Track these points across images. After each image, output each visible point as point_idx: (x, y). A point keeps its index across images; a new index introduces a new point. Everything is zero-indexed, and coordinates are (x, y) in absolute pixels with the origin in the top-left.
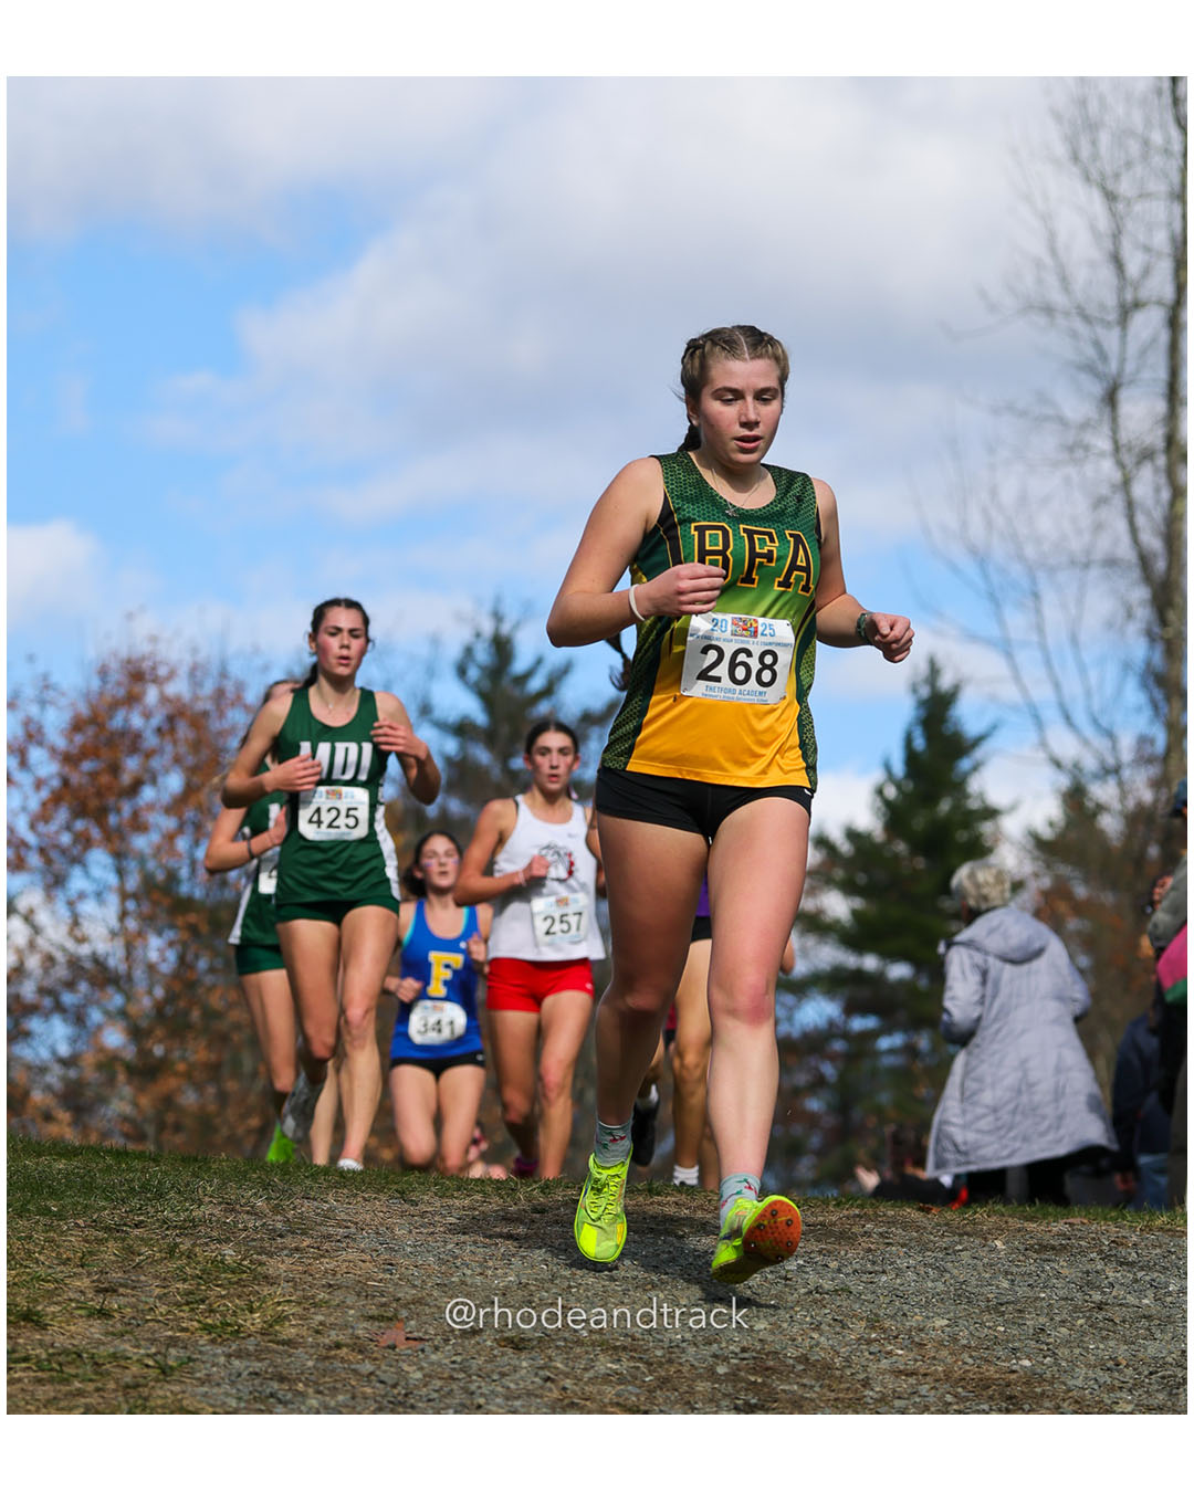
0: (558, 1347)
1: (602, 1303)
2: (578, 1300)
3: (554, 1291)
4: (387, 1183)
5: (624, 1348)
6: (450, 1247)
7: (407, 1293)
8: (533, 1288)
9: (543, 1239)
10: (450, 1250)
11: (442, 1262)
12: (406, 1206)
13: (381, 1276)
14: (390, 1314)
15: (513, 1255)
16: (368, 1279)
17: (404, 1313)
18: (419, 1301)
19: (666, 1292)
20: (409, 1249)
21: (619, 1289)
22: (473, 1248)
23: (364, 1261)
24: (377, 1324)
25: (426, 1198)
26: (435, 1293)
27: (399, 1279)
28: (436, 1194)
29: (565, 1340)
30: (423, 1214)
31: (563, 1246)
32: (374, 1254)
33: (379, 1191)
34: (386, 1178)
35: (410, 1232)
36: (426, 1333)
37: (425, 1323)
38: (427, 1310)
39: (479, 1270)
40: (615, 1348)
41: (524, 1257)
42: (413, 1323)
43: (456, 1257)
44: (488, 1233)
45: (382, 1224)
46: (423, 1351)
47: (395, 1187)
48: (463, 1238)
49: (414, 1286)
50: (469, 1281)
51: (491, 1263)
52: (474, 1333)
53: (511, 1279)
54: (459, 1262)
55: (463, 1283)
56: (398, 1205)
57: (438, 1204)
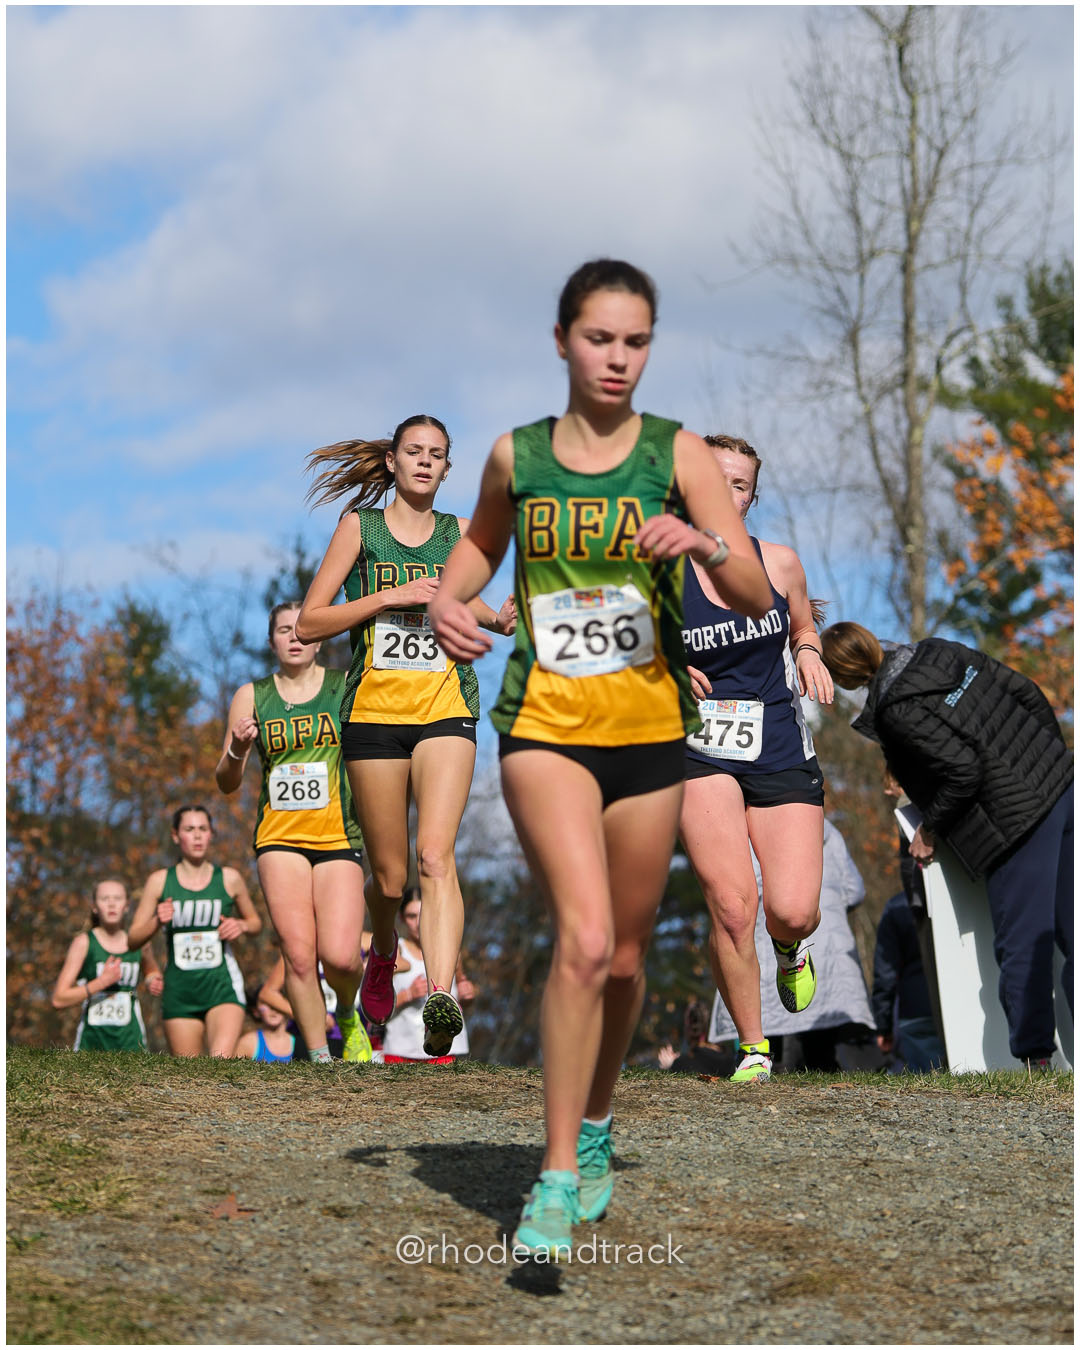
0: (376, 1214)
2: (394, 1171)
4: (217, 1069)
5: (437, 1213)
6: (275, 1125)
7: (238, 1169)
9: (360, 1116)
10: (277, 1129)
11: (269, 1139)
12: (235, 1089)
13: (214, 1153)
14: (223, 1189)
15: (333, 1132)
16: (202, 1157)
17: (235, 1187)
18: (249, 1176)
20: (238, 1129)
22: (297, 1126)
23: (198, 1141)
24: (211, 1197)
25: (253, 1081)
26: (264, 1168)
27: (231, 1156)
28: (262, 1078)
29: (382, 1207)
30: (250, 1097)
31: (378, 1123)
32: (207, 1134)
33: (211, 1076)
35: (239, 1113)
36: (256, 1204)
37: (255, 1195)
38: (257, 1184)
39: (302, 1146)
40: (428, 1213)
41: (343, 1133)
42: (244, 1196)
43: (282, 1135)
44: (311, 1112)
45: (213, 1107)
46: (253, 1220)
47: (224, 1073)
48: (286, 1116)
49: (244, 1162)
50: (294, 1156)
51: (313, 1140)
52: (300, 1203)
53: (332, 1153)
54: (284, 1139)
55: (288, 1158)
56: (228, 1089)
57: (264, 1087)
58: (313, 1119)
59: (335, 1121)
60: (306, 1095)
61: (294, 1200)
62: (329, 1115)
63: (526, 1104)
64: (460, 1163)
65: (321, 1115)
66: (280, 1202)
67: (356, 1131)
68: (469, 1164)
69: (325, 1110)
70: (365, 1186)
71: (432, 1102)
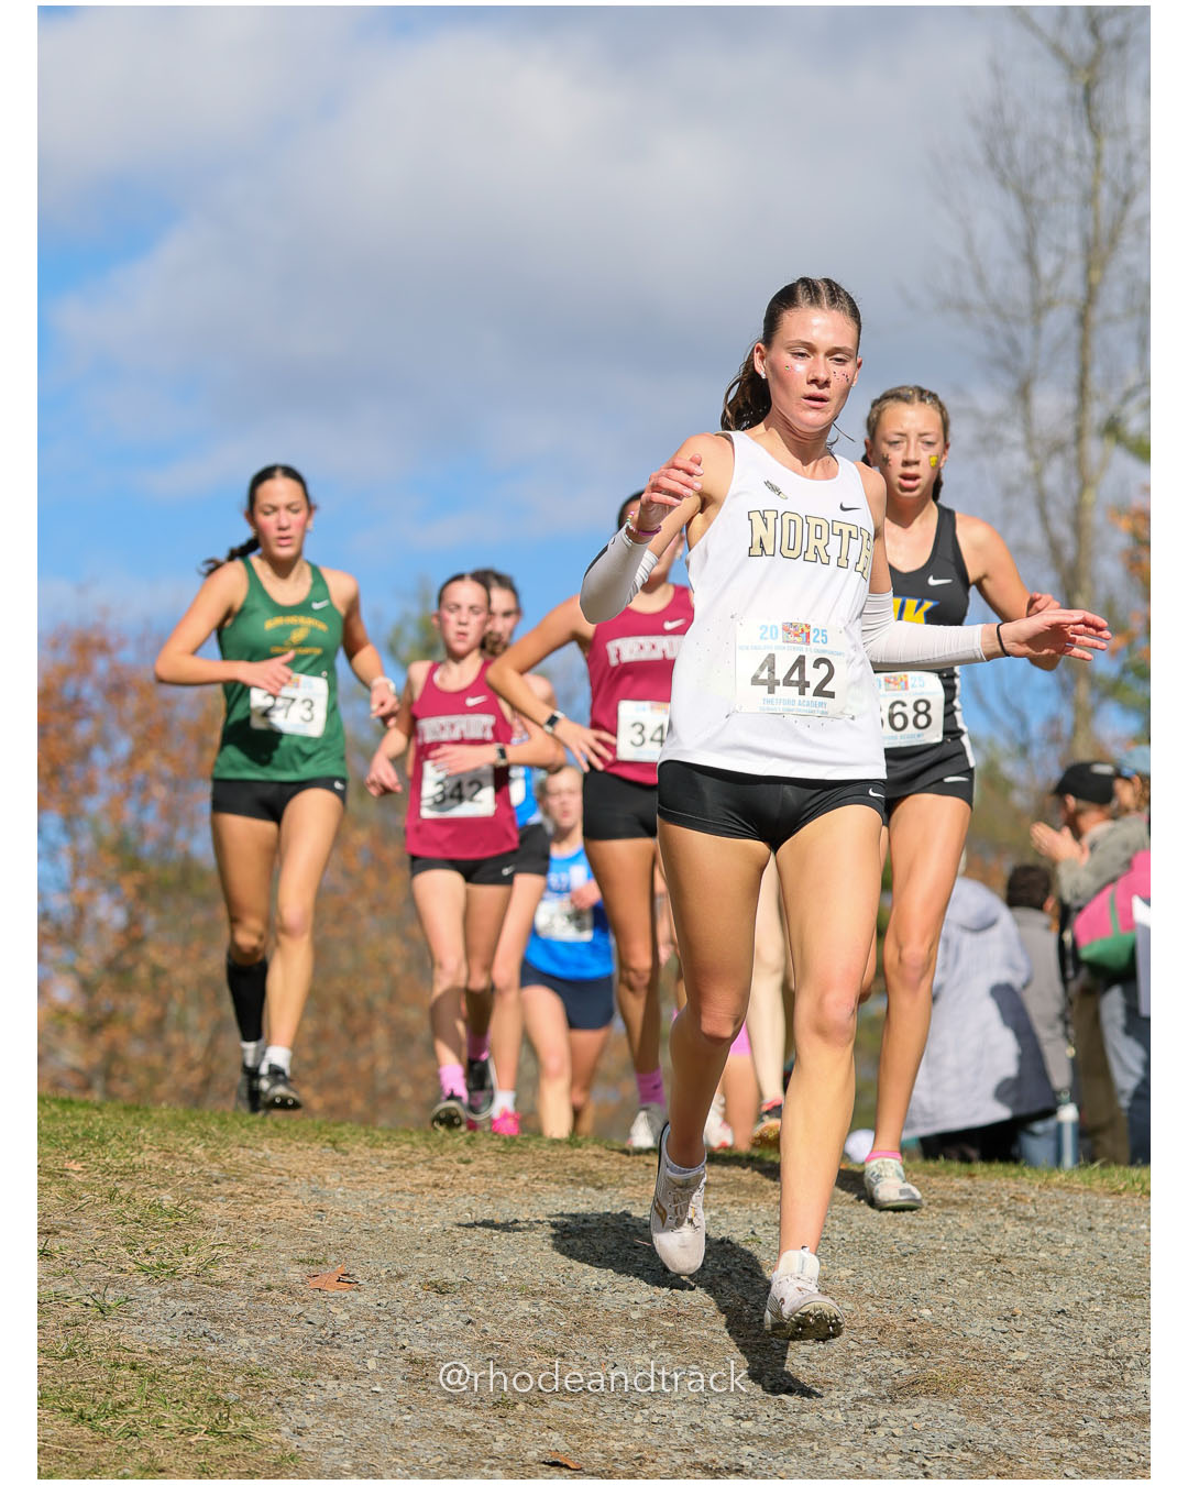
0: (479, 1292)
1: (522, 1250)
2: (499, 1247)
3: (477, 1238)
4: (321, 1133)
5: (543, 1293)
6: (378, 1194)
7: (336, 1238)
8: (457, 1235)
9: (468, 1189)
10: (378, 1198)
11: (370, 1209)
12: (338, 1155)
13: (312, 1221)
14: (319, 1259)
15: (439, 1203)
16: (299, 1225)
17: (333, 1258)
18: (347, 1246)
19: (584, 1240)
20: (339, 1197)
21: (539, 1236)
22: (400, 1196)
23: (296, 1208)
24: (306, 1267)
25: (357, 1147)
26: (363, 1239)
27: (330, 1225)
28: (366, 1144)
29: (487, 1285)
30: (353, 1163)
31: (487, 1197)
32: (306, 1201)
33: (312, 1141)
34: (320, 1128)
35: (341, 1180)
36: (354, 1276)
37: (354, 1267)
38: (356, 1255)
39: (405, 1217)
40: (534, 1293)
41: (448, 1205)
43: (384, 1205)
44: (417, 1182)
45: (314, 1173)
47: (328, 1137)
48: (390, 1185)
50: (396, 1227)
51: (417, 1211)
52: (400, 1277)
53: (436, 1225)
54: (386, 1210)
55: (390, 1229)
56: (330, 1154)
57: (368, 1154)
58: (418, 1190)
59: (442, 1193)
60: (412, 1164)
61: (395, 1274)
62: (436, 1186)
63: (643, 1183)
64: (570, 1242)
65: (427, 1185)
66: (379, 1275)
67: (462, 1204)
68: (579, 1243)
69: (431, 1181)
70: (471, 1262)
71: (544, 1176)
